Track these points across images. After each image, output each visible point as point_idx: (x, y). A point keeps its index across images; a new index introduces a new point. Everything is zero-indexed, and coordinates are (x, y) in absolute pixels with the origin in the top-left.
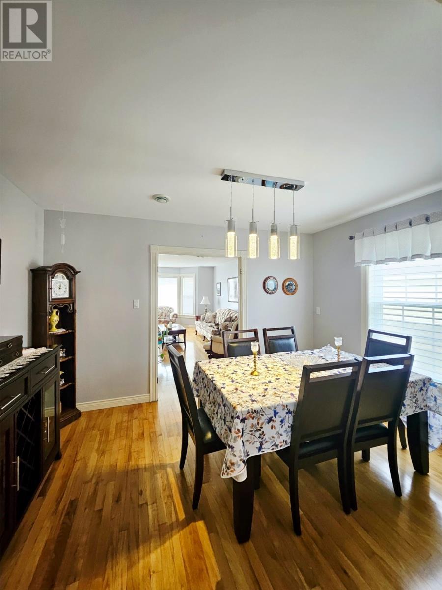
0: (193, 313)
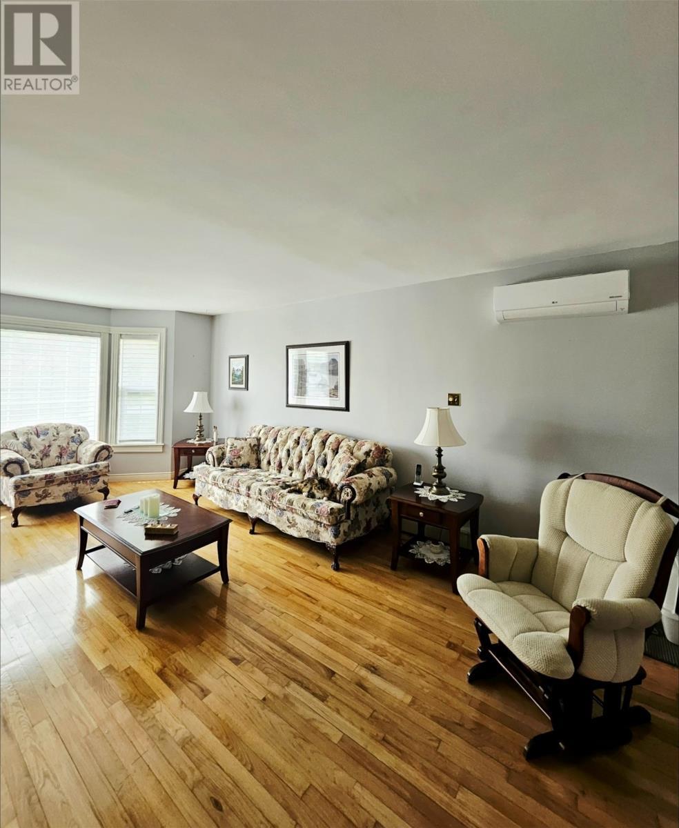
0: (154, 436)
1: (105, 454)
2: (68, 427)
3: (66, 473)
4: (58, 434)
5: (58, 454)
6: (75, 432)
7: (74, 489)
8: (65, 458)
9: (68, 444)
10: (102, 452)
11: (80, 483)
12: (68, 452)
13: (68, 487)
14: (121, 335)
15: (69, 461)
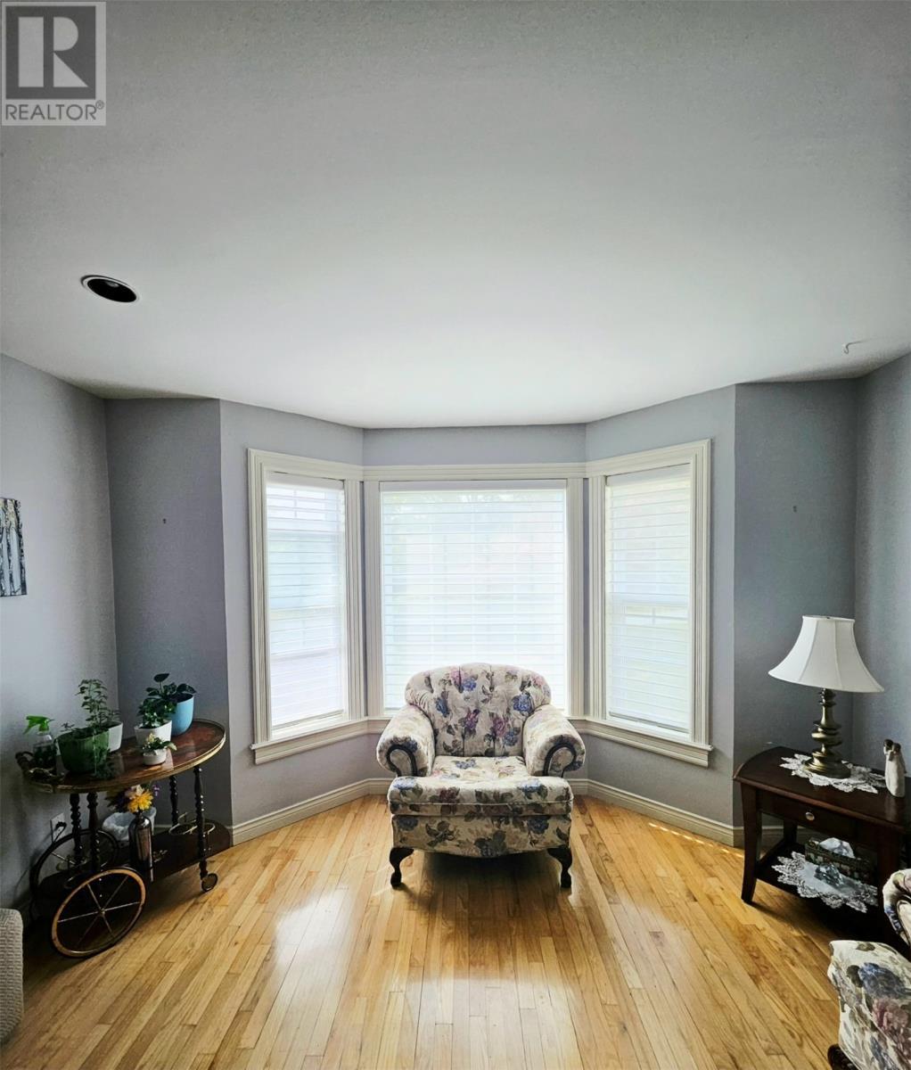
1: (564, 756)
2: (511, 675)
3: (479, 794)
4: (492, 688)
5: (489, 732)
6: (522, 688)
7: (496, 834)
8: (501, 741)
9: (508, 711)
10: (560, 751)
11: (507, 823)
12: (508, 730)
13: (485, 827)
14: (606, 477)
15: (508, 748)
